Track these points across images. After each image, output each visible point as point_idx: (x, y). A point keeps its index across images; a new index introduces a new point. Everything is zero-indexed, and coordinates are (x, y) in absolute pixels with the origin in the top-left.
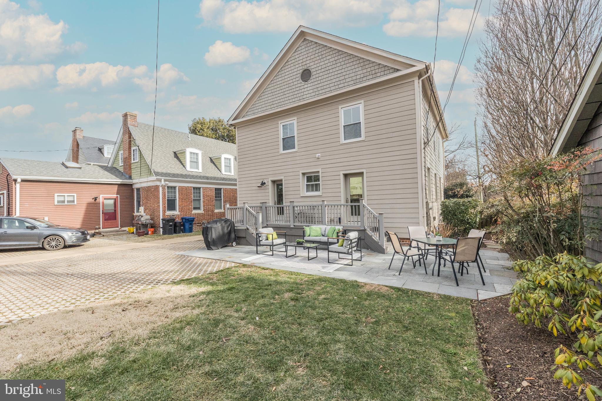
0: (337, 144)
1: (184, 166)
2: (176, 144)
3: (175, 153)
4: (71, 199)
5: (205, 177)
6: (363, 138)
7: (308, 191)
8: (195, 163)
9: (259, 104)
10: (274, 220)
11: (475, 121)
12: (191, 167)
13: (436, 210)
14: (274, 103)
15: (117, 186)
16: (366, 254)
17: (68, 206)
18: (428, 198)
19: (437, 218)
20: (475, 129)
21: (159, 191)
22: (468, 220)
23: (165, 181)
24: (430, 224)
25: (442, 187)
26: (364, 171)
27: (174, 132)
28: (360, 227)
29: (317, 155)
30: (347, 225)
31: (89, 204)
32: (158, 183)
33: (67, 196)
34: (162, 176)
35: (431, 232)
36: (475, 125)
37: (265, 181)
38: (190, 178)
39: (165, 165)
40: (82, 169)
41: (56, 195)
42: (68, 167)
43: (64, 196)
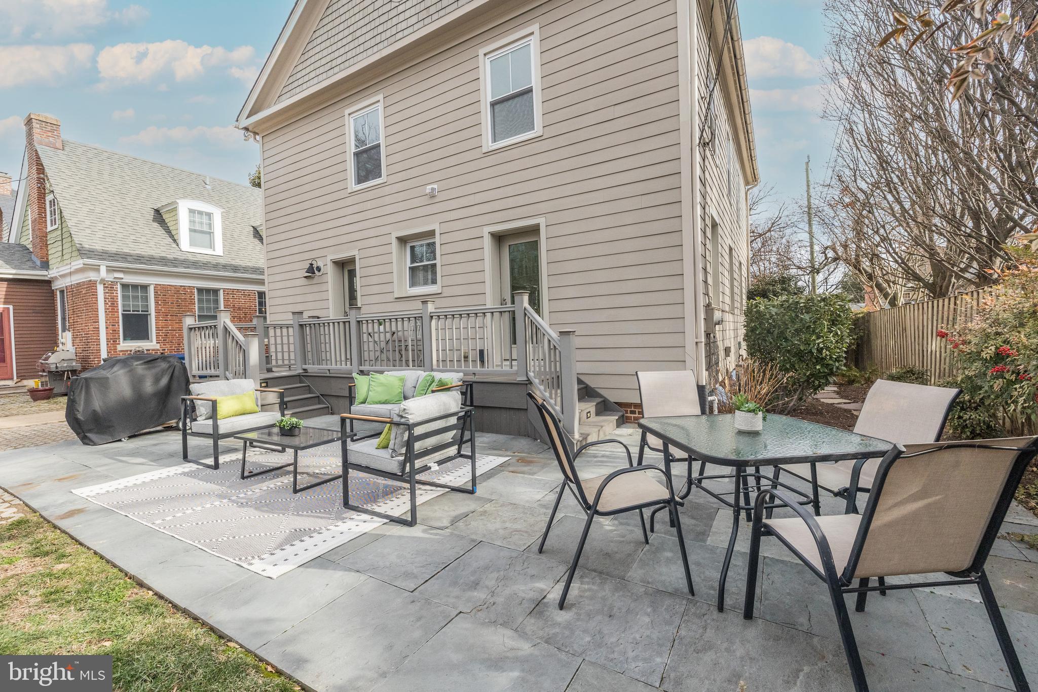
0: (476, 154)
1: (175, 241)
2: (168, 194)
3: (157, 211)
5: (231, 265)
6: (538, 130)
7: (413, 284)
8: (202, 233)
9: (303, 73)
10: (343, 358)
11: (807, 163)
12: (192, 243)
13: (732, 332)
14: (334, 63)
16: (514, 460)
18: (711, 294)
19: (733, 350)
20: (808, 177)
21: (95, 295)
22: (820, 350)
23: (110, 270)
24: (717, 364)
25: (743, 285)
26: (542, 221)
27: (170, 170)
28: (516, 373)
29: (429, 187)
30: (499, 369)
32: (92, 276)
34: (104, 259)
35: (717, 386)
36: (807, 171)
37: (320, 263)
38: (185, 267)
39: (120, 235)
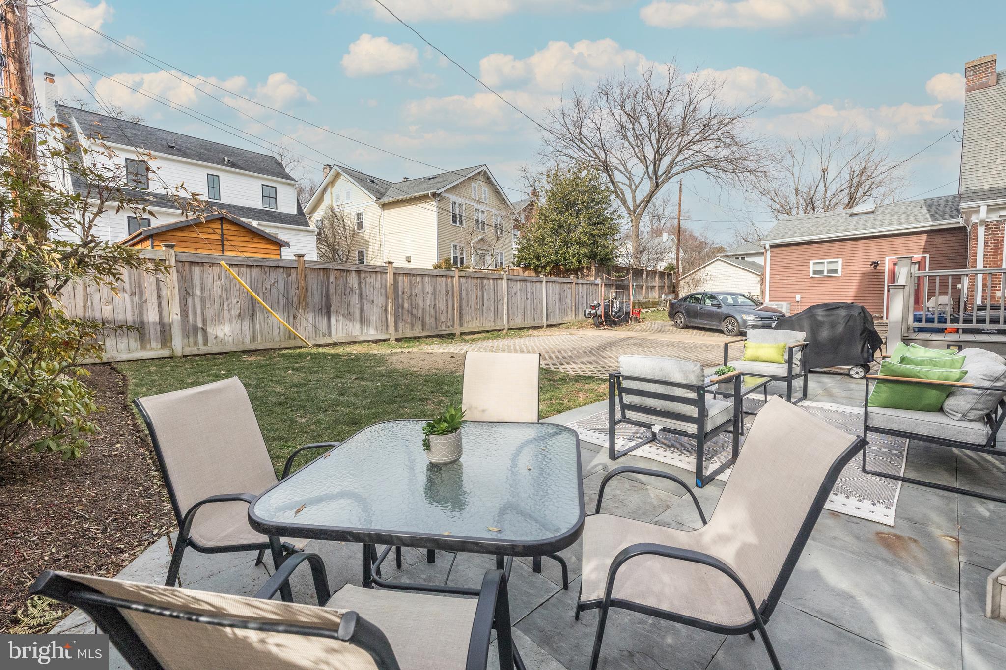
4: (833, 267)
15: (924, 237)
17: (829, 279)
31: (864, 275)
33: (829, 262)
34: (987, 199)
40: (877, 213)
41: (812, 262)
42: (852, 215)
43: (823, 263)
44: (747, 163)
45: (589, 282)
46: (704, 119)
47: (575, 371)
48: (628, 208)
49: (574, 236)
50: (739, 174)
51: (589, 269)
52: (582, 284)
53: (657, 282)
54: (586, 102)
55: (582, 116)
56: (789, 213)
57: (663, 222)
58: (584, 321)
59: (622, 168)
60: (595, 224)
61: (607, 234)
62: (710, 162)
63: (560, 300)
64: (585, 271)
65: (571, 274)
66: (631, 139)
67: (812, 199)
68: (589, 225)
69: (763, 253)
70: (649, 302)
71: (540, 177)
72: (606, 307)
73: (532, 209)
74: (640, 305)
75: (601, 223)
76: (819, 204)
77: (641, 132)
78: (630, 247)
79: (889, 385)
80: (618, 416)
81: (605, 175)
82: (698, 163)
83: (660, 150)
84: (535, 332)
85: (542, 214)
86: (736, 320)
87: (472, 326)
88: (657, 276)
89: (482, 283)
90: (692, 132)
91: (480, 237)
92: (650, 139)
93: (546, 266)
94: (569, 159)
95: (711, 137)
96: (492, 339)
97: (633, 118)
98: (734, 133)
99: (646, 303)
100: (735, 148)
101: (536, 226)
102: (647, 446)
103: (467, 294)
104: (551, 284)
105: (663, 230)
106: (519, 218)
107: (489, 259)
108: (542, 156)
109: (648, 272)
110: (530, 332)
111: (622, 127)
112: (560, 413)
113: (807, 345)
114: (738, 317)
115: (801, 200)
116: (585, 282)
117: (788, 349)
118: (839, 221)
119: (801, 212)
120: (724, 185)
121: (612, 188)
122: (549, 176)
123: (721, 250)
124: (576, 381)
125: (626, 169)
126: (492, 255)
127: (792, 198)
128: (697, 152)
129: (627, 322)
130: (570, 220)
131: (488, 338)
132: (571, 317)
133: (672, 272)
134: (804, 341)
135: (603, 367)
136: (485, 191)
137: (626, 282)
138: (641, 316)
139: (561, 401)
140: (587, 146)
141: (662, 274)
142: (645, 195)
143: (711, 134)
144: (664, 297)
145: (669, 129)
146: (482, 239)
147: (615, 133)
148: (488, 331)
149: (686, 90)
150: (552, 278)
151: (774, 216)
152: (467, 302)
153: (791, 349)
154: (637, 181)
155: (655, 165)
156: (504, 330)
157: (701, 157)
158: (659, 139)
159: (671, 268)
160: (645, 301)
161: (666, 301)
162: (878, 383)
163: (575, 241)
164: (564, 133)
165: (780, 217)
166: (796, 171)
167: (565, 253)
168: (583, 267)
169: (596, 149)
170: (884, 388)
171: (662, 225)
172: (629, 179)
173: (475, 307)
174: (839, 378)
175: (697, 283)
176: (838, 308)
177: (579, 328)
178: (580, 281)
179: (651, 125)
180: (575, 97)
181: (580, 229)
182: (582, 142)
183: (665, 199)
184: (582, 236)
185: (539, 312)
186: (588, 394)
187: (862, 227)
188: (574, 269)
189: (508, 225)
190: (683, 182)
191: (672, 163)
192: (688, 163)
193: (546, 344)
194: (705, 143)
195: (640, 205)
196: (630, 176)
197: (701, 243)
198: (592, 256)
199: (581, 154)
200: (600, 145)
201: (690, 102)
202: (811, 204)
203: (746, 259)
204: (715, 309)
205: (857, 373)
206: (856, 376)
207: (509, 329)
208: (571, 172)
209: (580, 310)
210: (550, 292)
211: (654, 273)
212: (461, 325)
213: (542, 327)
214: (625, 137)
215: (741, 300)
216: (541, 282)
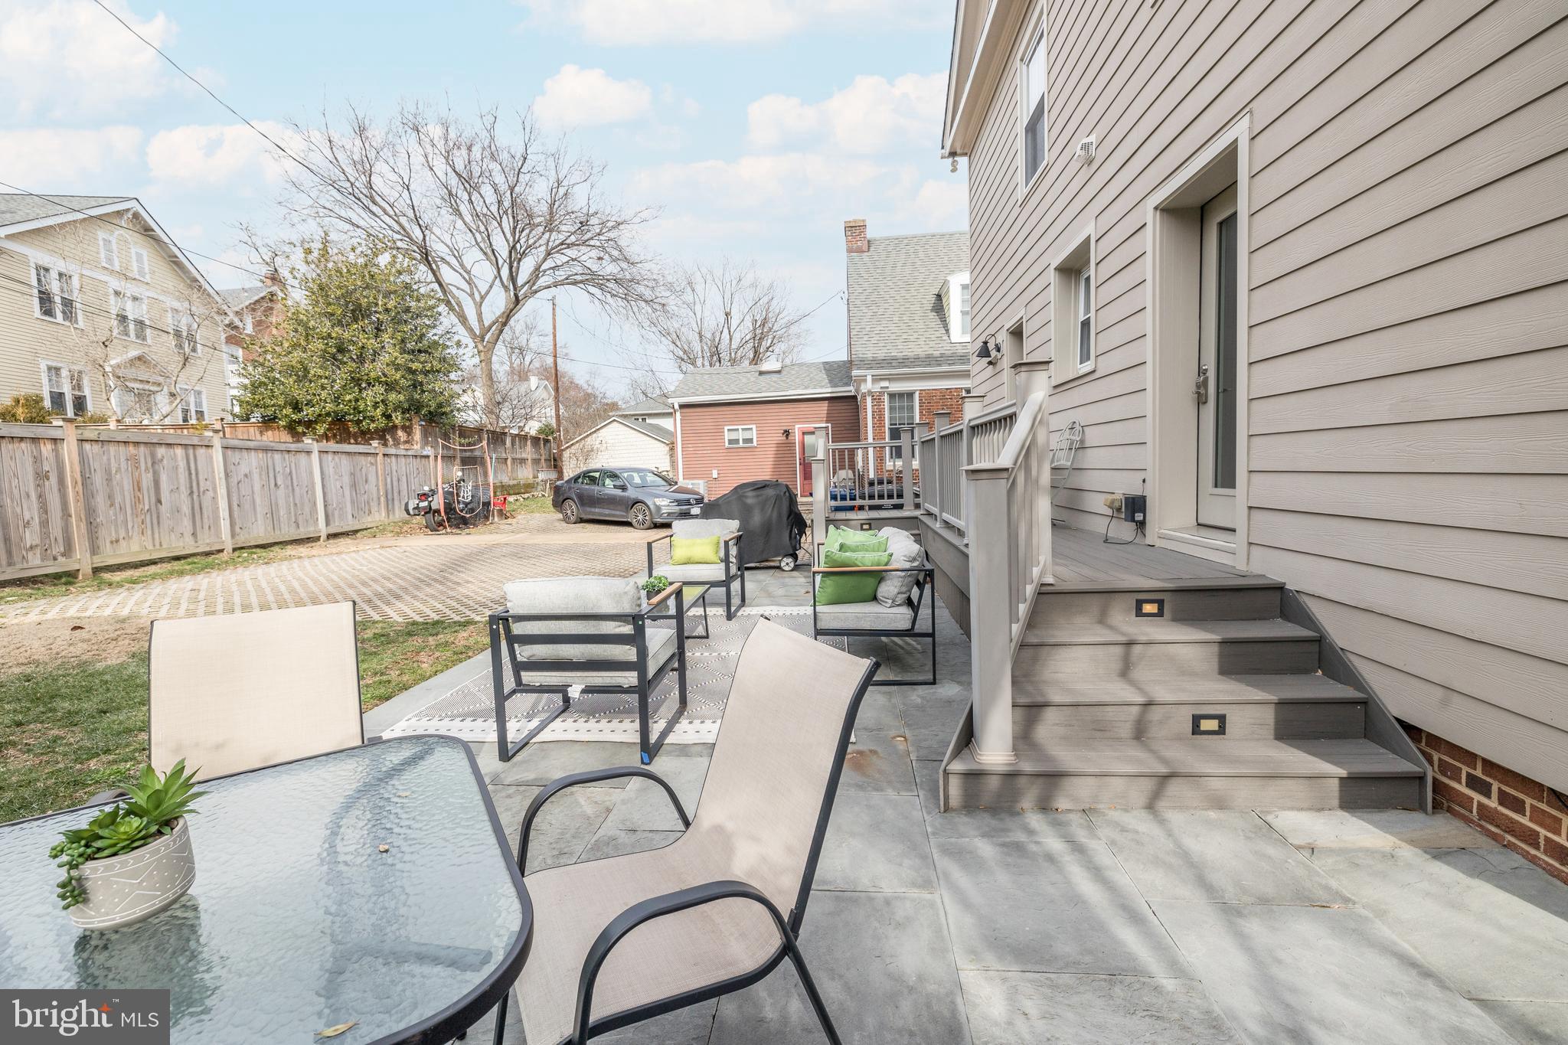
1: (947, 331)
3: (939, 297)
4: (747, 435)
15: (826, 404)
17: (744, 450)
21: (863, 409)
29: (1083, 144)
31: (779, 445)
33: (743, 429)
34: (869, 368)
37: (1000, 339)
38: (950, 365)
40: (784, 373)
41: (726, 428)
42: (761, 373)
43: (738, 430)
44: (641, 289)
45: (410, 453)
46: (579, 214)
47: (405, 615)
48: (470, 330)
49: (376, 368)
50: (633, 303)
51: (408, 430)
52: (397, 456)
53: (528, 452)
54: (377, 134)
55: (372, 155)
56: (693, 363)
57: (528, 359)
58: (406, 522)
59: (453, 261)
60: (413, 351)
61: (438, 371)
62: (592, 279)
63: (354, 486)
64: (400, 433)
65: (373, 439)
66: (468, 218)
67: (717, 348)
68: (403, 351)
69: (671, 413)
70: (519, 484)
71: (287, 248)
72: (448, 494)
73: (271, 309)
74: (505, 489)
75: (426, 352)
76: (724, 356)
77: (485, 210)
78: (478, 395)
79: (832, 578)
80: (509, 683)
81: (423, 268)
82: (575, 277)
83: (518, 246)
84: (302, 550)
85: (300, 322)
86: (648, 506)
87: (134, 548)
88: (529, 443)
89: (153, 455)
90: (563, 228)
91: (133, 353)
92: (500, 225)
93: (316, 422)
94: (348, 227)
95: (592, 243)
96: (192, 572)
97: (469, 183)
98: (622, 243)
99: (514, 485)
100: (624, 265)
101: (286, 345)
102: (559, 720)
103: (109, 480)
104: (330, 457)
105: (529, 371)
106: (241, 325)
107: (162, 403)
108: (285, 211)
109: (514, 437)
110: (290, 550)
111: (450, 194)
112: (388, 699)
113: (741, 536)
114: (650, 503)
115: (705, 348)
116: (403, 452)
117: (722, 545)
118: (749, 379)
119: (707, 363)
120: (613, 316)
121: (440, 294)
122: (308, 251)
123: (614, 406)
124: (410, 634)
125: (462, 265)
126: (172, 395)
127: (696, 345)
128: (573, 260)
129: (487, 518)
130: (362, 339)
131: (181, 573)
132: (378, 516)
133: (550, 438)
134: (738, 531)
135: (458, 601)
136: (139, 256)
137: (477, 453)
138: (508, 508)
139: (385, 678)
140: (384, 210)
141: (536, 440)
142: (498, 313)
143: (592, 239)
144: (541, 476)
145: (530, 216)
146: (139, 358)
147: (439, 202)
148: (177, 558)
149: (551, 163)
150: (332, 446)
151: (676, 365)
152: (110, 497)
153: (726, 543)
154: (483, 287)
155: (511, 268)
156: (222, 551)
157: (579, 270)
158: (515, 228)
159: (547, 431)
160: (512, 483)
161: (546, 481)
162: (822, 577)
163: (377, 379)
164: (334, 178)
165: (684, 366)
166: (698, 308)
167: (357, 400)
168: (395, 427)
169: (403, 220)
170: (829, 581)
171: (527, 363)
172: (470, 284)
173: (134, 507)
174: (772, 572)
175: (588, 454)
176: (764, 487)
177: (398, 534)
178: (392, 451)
179: (500, 203)
180: (354, 117)
181: (385, 358)
182: (375, 203)
183: (529, 323)
184: (390, 371)
185: (307, 510)
186: (437, 654)
187: (772, 389)
188: (377, 430)
189: (210, 334)
190: (557, 302)
191: (537, 269)
192: (561, 274)
193: (333, 572)
194: (584, 249)
195: (490, 327)
196: (470, 278)
197: (588, 396)
198: (413, 407)
199: (375, 224)
200: (410, 213)
201: (559, 183)
202: (715, 355)
203: (648, 421)
204: (619, 492)
205: (787, 564)
206: (787, 568)
207: (234, 550)
208: (358, 251)
209: (396, 502)
210: (330, 470)
211: (523, 438)
212: (94, 550)
213: (318, 539)
214: (457, 212)
215: (650, 478)
216: (309, 453)
